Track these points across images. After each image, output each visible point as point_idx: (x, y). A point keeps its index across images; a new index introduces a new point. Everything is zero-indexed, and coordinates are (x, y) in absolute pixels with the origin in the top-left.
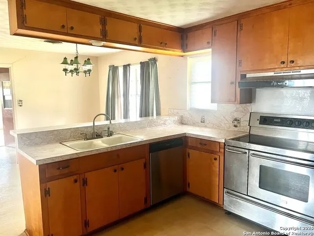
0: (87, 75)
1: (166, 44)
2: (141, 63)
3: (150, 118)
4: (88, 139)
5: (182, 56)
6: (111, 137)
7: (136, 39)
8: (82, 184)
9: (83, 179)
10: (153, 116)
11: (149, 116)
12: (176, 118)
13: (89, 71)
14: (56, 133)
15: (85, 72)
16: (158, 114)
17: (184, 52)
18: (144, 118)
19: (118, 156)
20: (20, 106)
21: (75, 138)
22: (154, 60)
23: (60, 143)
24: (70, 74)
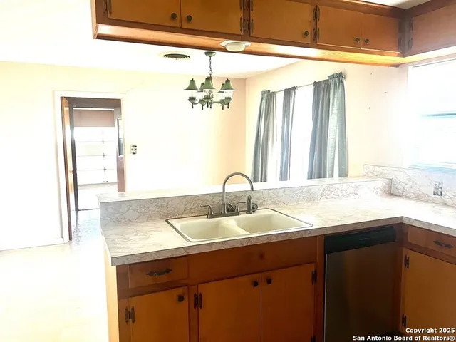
0: (226, 106)
1: (367, 41)
2: (315, 84)
3: (327, 180)
4: (213, 216)
5: (397, 66)
6: (253, 215)
7: (306, 34)
8: (192, 304)
9: (195, 295)
10: (332, 177)
11: (325, 177)
12: (380, 184)
13: (228, 99)
14: (161, 202)
15: (222, 102)
16: (344, 173)
17: (404, 57)
18: (315, 181)
19: (262, 256)
20: (134, 153)
21: (192, 213)
22: (340, 77)
23: (167, 221)
24: (200, 105)
